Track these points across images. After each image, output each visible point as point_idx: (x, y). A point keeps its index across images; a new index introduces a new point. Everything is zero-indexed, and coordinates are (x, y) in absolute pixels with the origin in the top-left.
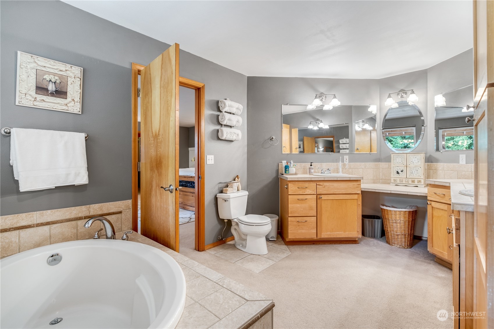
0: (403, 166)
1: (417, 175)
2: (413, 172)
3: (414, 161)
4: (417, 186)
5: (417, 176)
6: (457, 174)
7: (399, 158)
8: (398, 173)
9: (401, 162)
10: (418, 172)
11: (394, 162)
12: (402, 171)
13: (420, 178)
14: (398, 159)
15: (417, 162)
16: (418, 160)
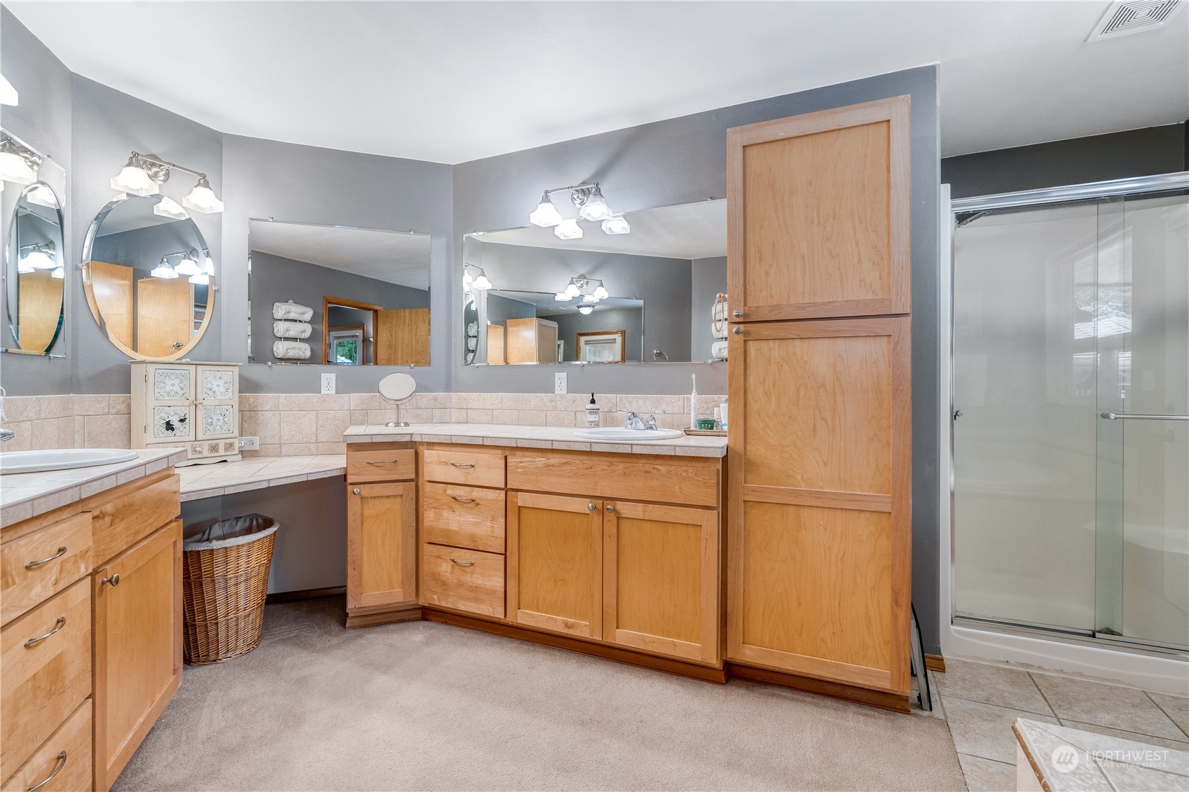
0: (187, 403)
1: (224, 428)
2: (215, 422)
3: (215, 388)
4: (225, 461)
5: (223, 432)
6: (317, 418)
7: (173, 377)
8: (169, 426)
9: (181, 392)
10: (226, 419)
11: (157, 390)
12: (182, 421)
13: (232, 435)
14: (171, 382)
15: (223, 390)
16: (227, 386)
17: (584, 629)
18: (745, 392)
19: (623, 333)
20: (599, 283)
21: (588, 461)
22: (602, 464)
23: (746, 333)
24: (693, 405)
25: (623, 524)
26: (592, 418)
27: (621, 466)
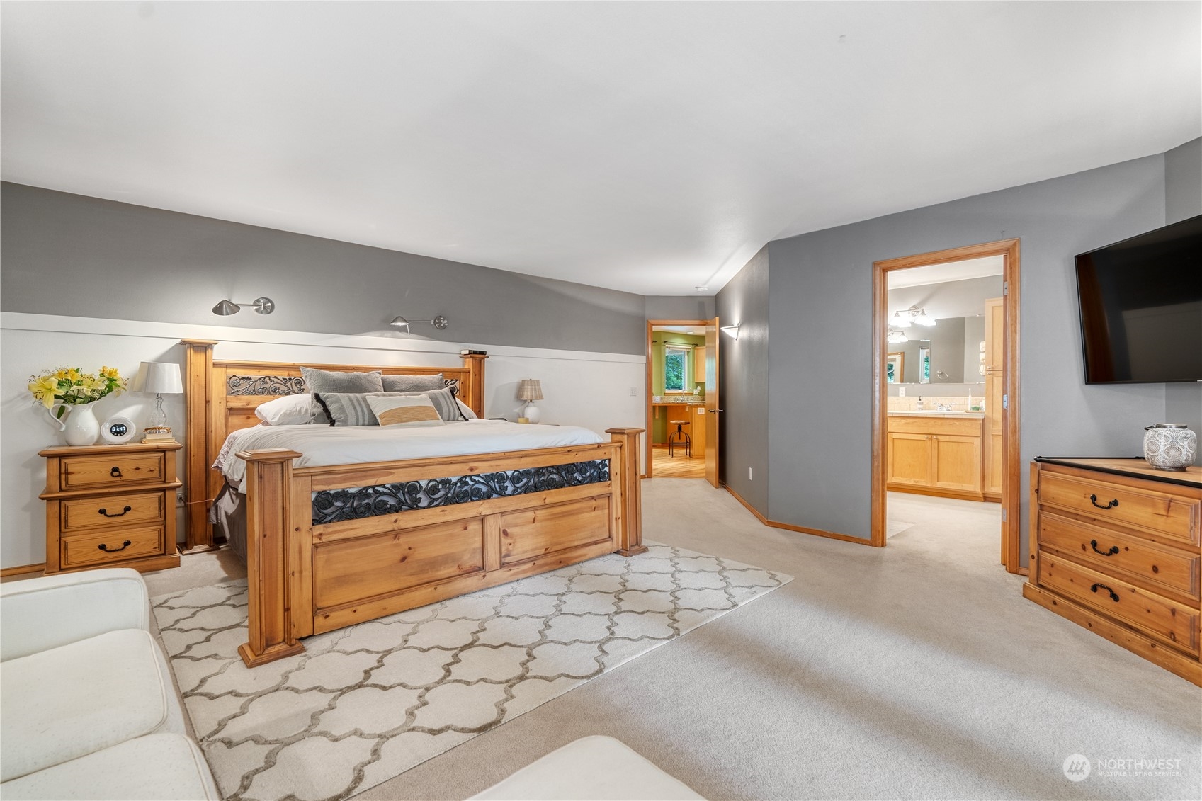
17: (924, 483)
18: (993, 396)
19: (903, 354)
20: (901, 333)
21: (924, 421)
22: (932, 422)
23: (993, 374)
24: (970, 401)
25: (941, 444)
26: (921, 406)
27: (940, 422)
